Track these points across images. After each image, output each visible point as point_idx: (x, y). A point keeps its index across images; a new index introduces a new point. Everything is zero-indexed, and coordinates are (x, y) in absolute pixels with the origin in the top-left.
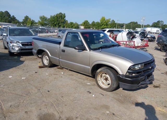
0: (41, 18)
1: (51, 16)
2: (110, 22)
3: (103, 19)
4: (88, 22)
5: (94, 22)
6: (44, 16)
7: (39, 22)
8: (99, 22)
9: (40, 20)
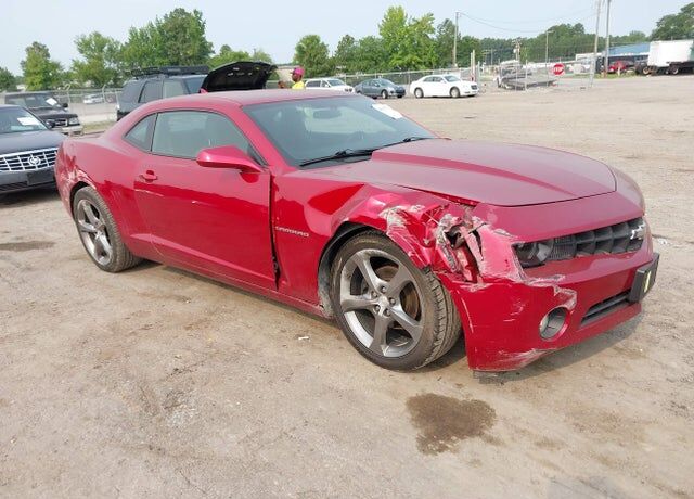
0: (84, 46)
1: (133, 32)
2: (433, 31)
3: (395, 19)
4: (318, 41)
5: (348, 40)
6: (97, 35)
7: (77, 64)
8: (377, 35)
9: (82, 59)
